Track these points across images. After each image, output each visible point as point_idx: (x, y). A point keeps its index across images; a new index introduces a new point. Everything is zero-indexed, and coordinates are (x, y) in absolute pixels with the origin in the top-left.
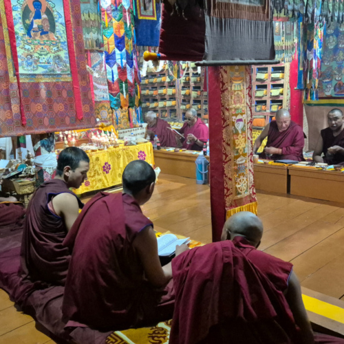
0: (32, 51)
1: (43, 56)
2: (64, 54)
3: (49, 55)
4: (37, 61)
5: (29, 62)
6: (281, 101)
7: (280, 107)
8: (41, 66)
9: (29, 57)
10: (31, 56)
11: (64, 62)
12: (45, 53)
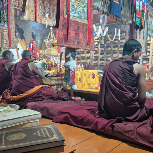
0: (74, 4)
1: (78, 8)
2: (86, 9)
3: (81, 8)
4: (76, 9)
5: (73, 9)
6: (149, 59)
7: (147, 62)
8: (77, 13)
9: (73, 6)
10: (74, 6)
11: (86, 13)
12: (79, 6)
